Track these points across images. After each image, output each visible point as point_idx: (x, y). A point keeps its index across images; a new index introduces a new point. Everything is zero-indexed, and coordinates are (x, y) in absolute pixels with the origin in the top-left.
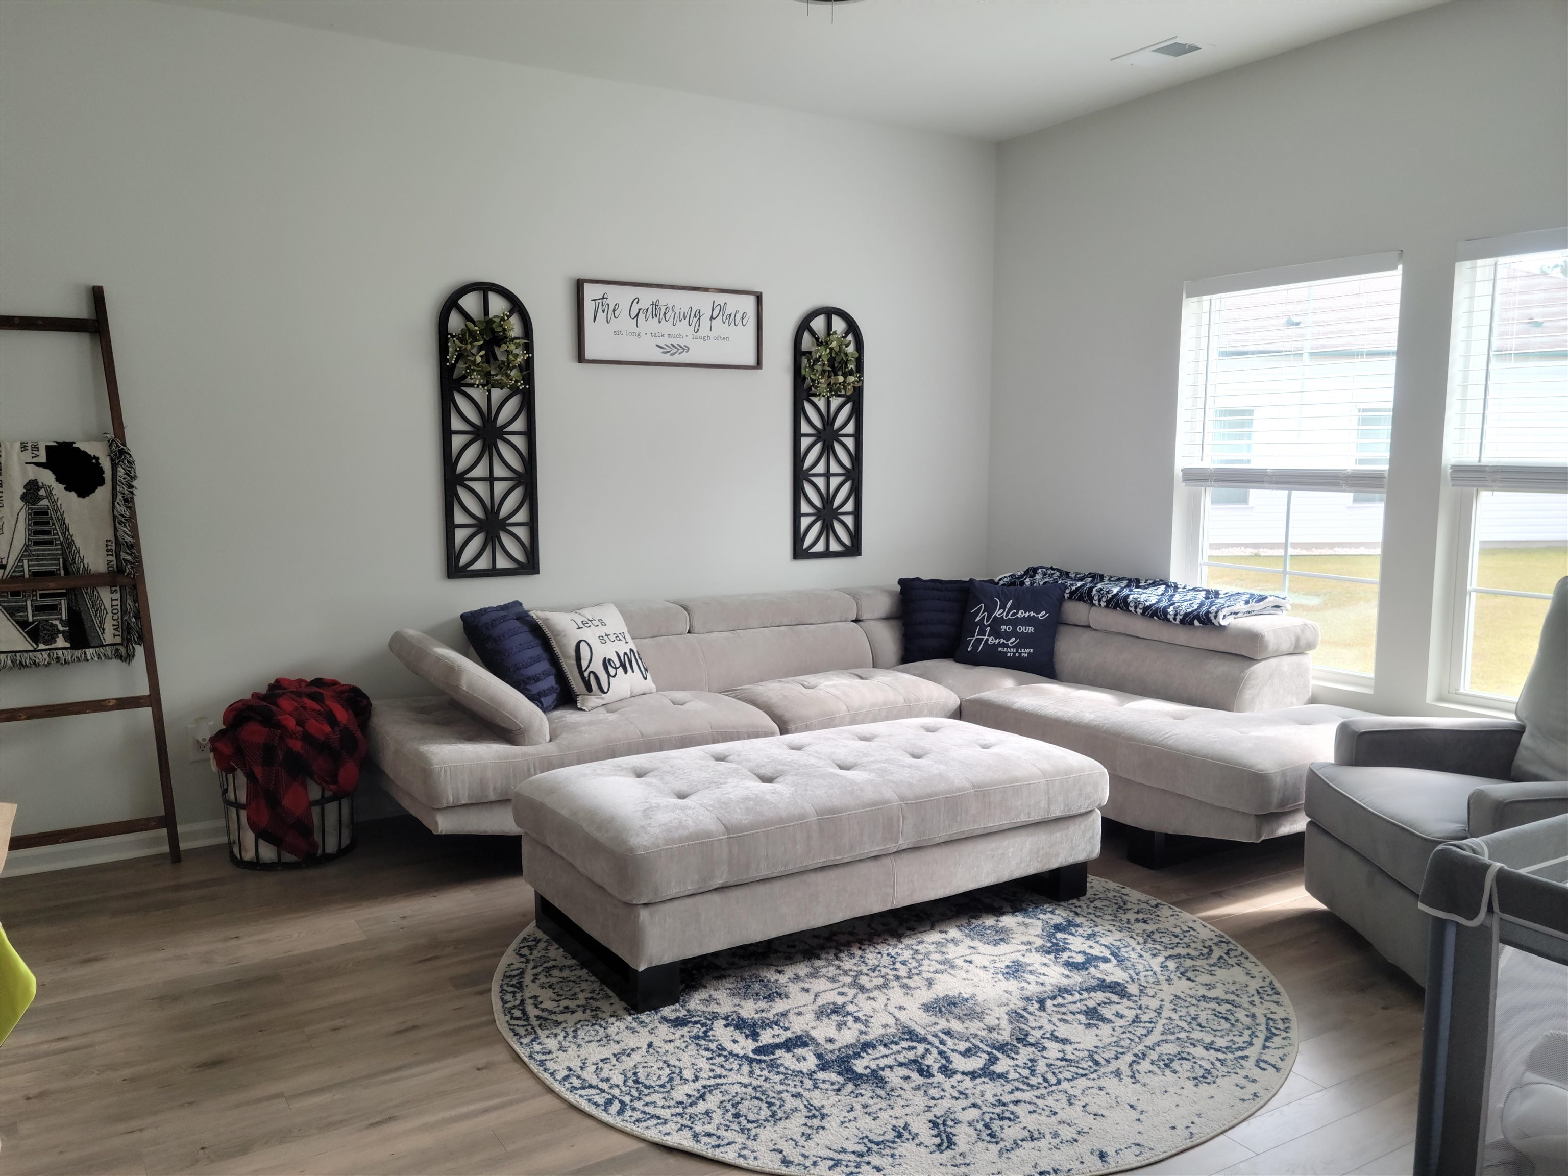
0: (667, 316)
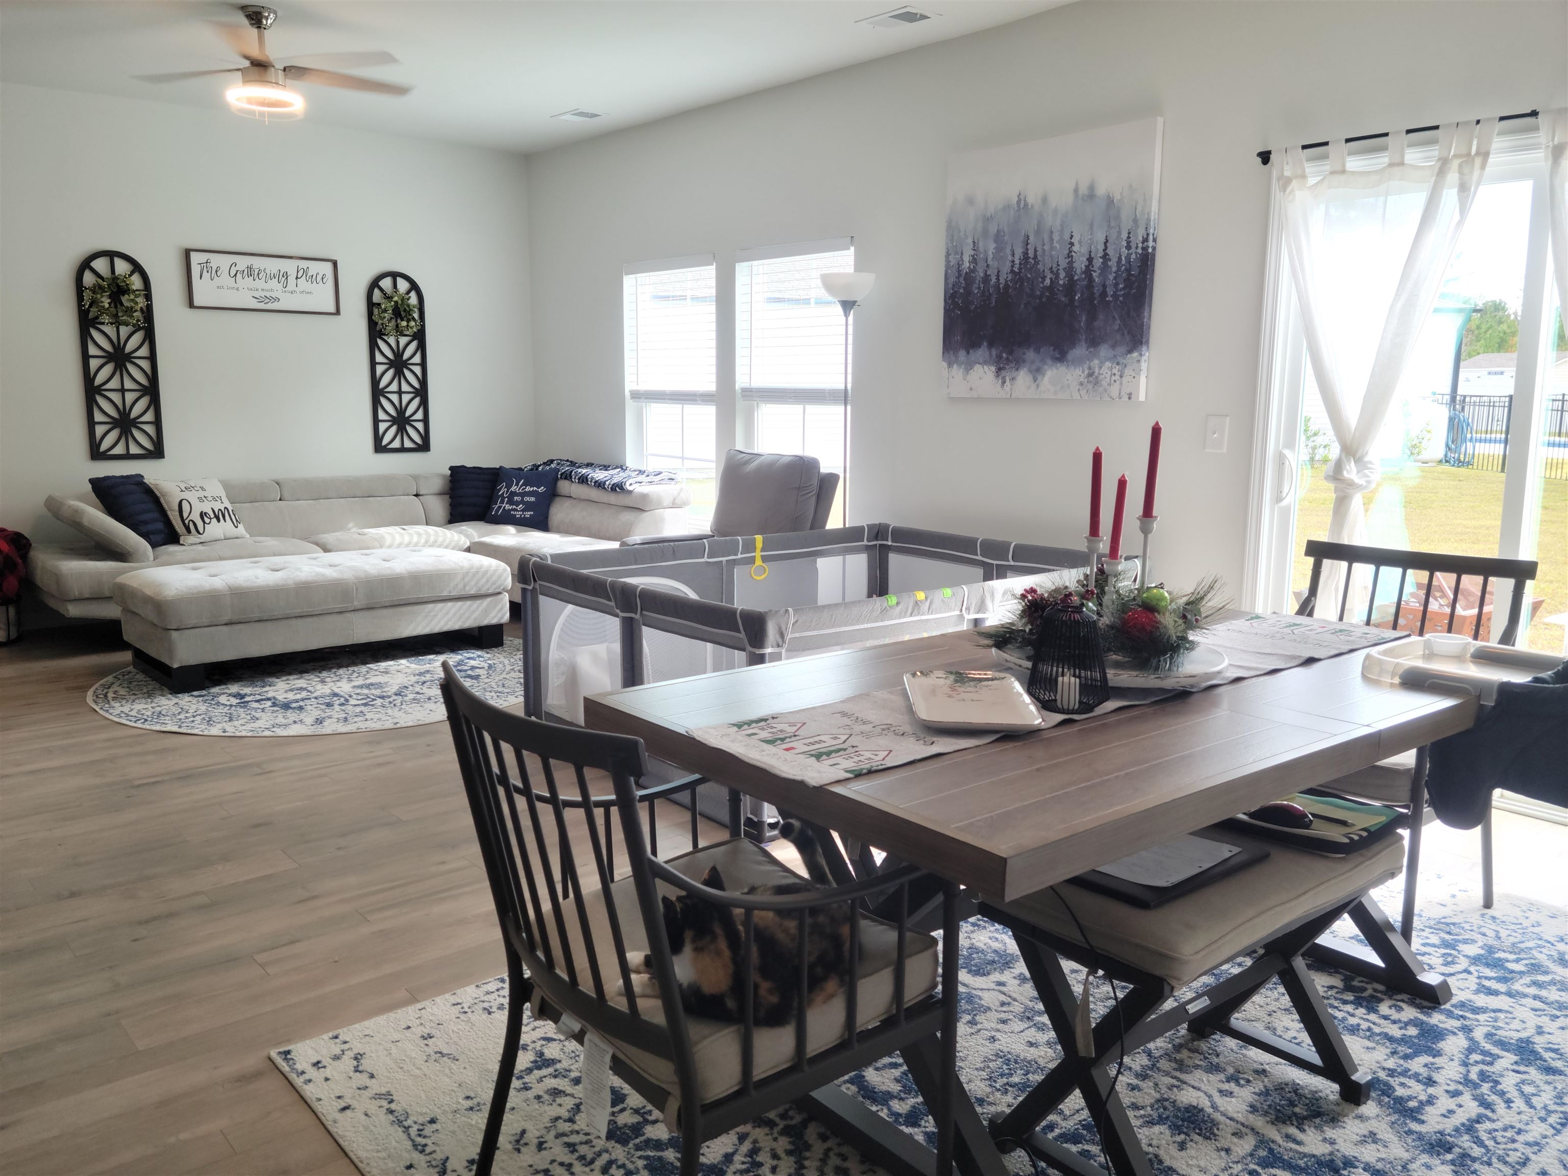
0: (260, 276)
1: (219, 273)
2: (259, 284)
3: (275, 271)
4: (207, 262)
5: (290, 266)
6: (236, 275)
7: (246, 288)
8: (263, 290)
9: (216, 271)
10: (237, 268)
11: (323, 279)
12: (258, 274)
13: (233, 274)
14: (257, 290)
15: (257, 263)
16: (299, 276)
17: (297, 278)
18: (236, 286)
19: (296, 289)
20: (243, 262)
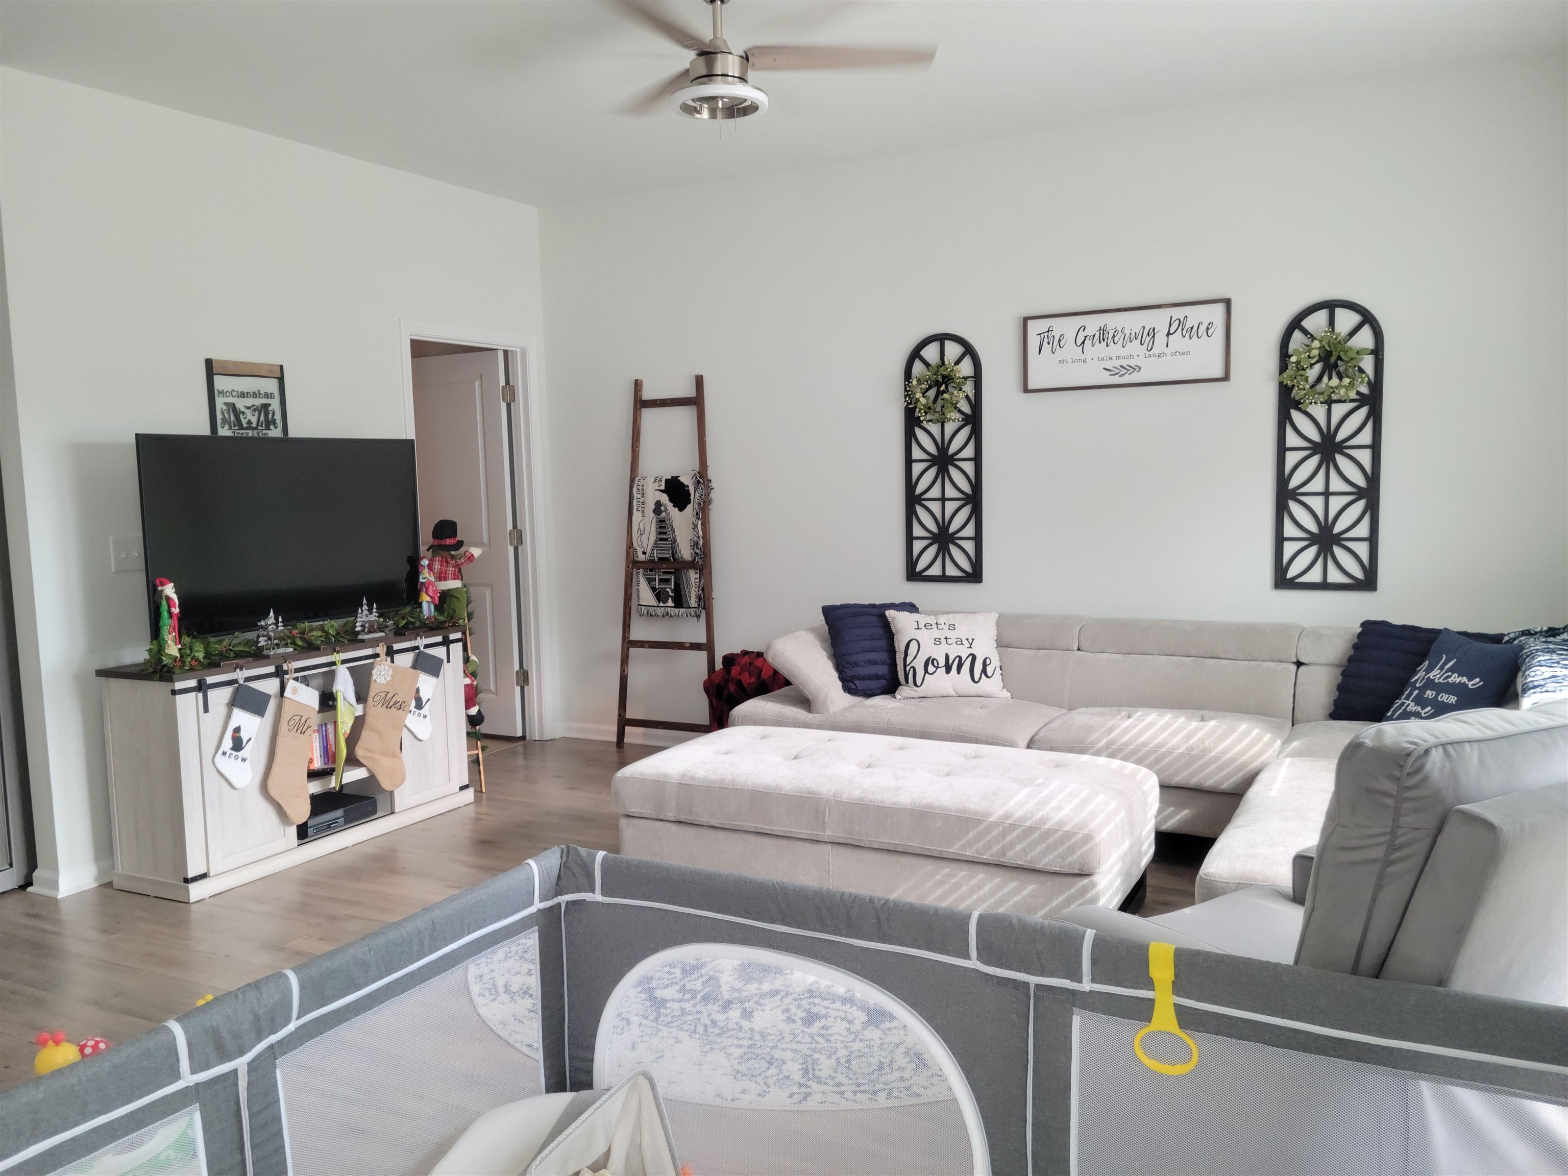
0: (1116, 339)
1: (1062, 343)
2: (1115, 350)
3: (1137, 329)
4: (1048, 331)
5: (1159, 320)
6: (1083, 343)
7: (1096, 359)
8: (1118, 358)
9: (1059, 341)
10: (1085, 333)
11: (1208, 329)
12: (1114, 337)
13: (1079, 342)
14: (1111, 359)
15: (1112, 321)
16: (1171, 331)
17: (1168, 334)
18: (1083, 357)
19: (1167, 350)
20: (1093, 324)
